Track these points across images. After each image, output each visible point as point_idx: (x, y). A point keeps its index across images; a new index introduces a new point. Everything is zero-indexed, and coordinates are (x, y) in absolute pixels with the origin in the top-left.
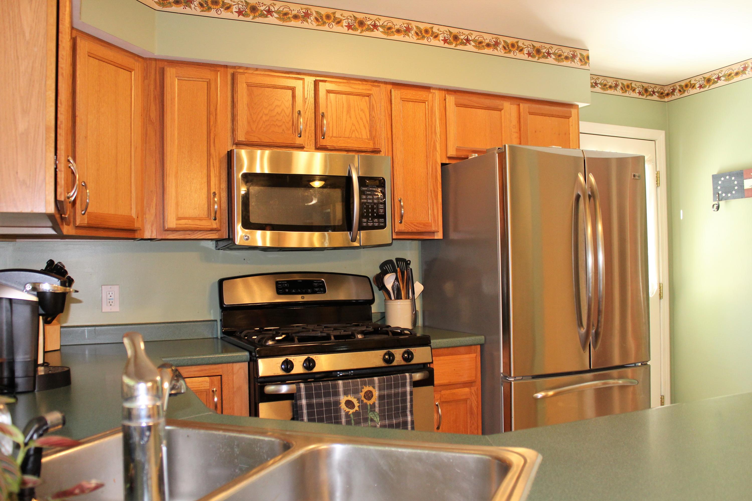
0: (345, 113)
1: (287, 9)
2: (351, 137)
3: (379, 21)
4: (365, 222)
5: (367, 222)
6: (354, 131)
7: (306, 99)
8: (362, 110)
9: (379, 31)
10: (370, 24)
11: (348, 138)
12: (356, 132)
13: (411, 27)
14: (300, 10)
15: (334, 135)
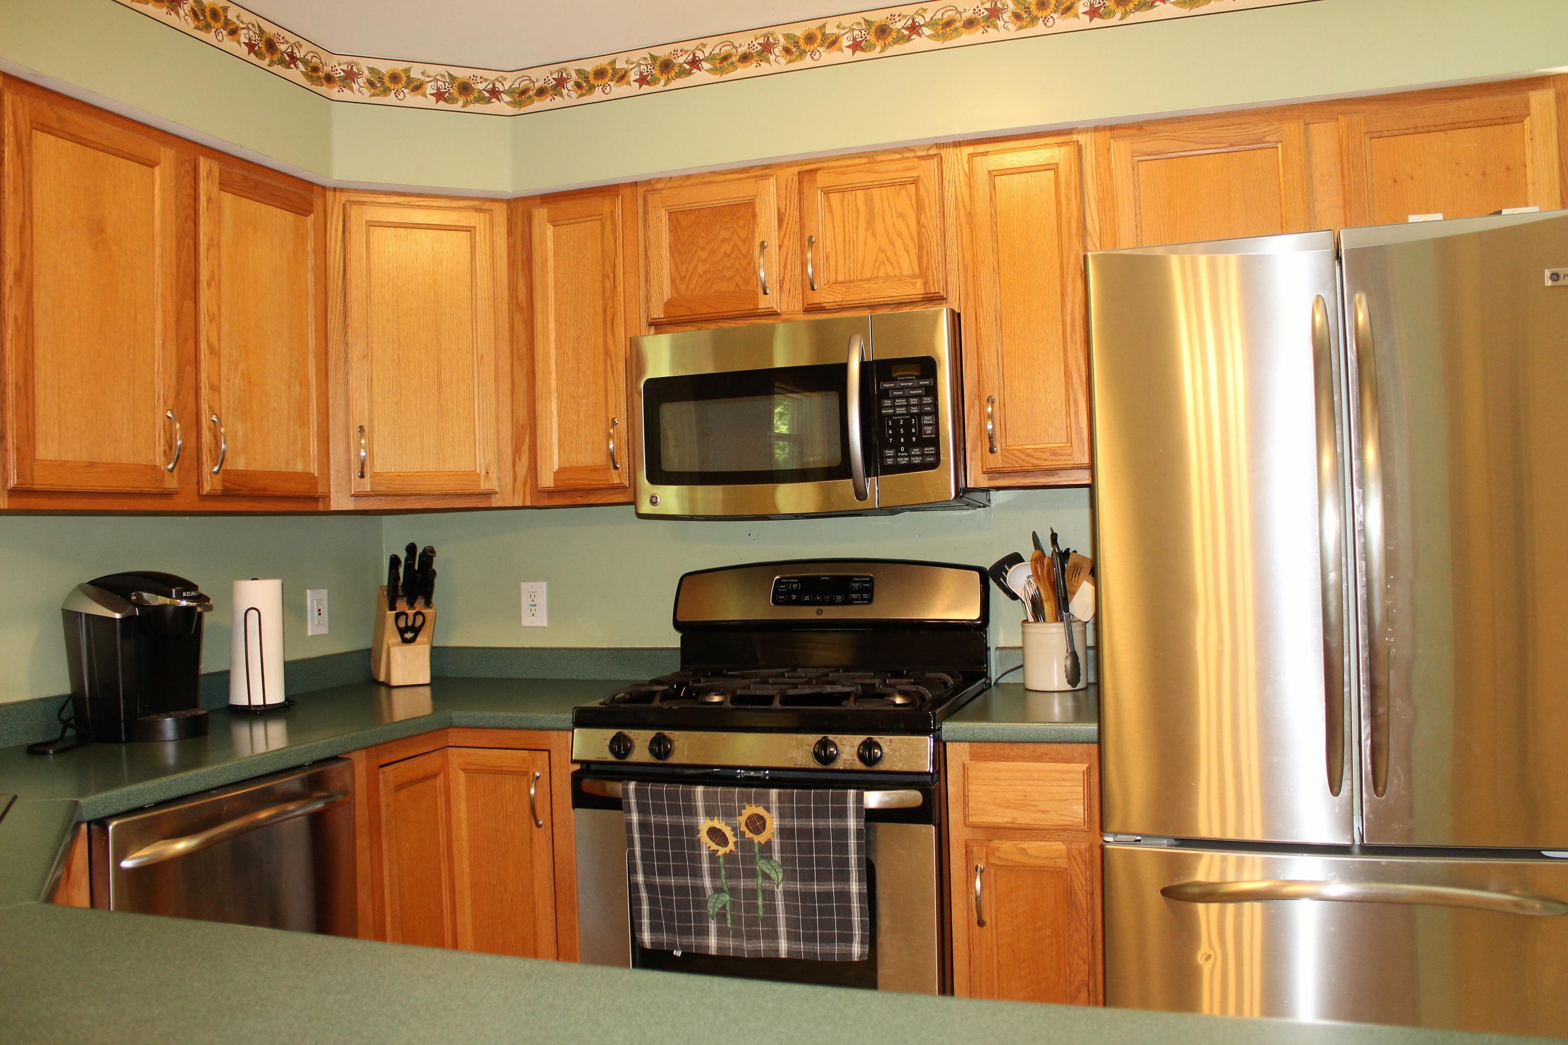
0: (862, 229)
1: (727, 48)
2: (877, 277)
3: (924, 14)
4: (890, 457)
5: (896, 456)
6: (883, 263)
7: (784, 214)
8: (901, 215)
9: (923, 37)
10: (903, 28)
11: (870, 279)
12: (887, 263)
13: (1003, 5)
14: (754, 41)
15: (840, 278)
